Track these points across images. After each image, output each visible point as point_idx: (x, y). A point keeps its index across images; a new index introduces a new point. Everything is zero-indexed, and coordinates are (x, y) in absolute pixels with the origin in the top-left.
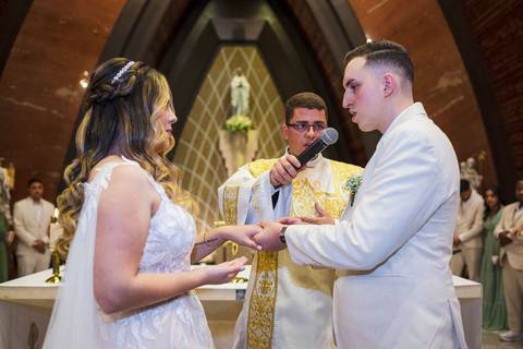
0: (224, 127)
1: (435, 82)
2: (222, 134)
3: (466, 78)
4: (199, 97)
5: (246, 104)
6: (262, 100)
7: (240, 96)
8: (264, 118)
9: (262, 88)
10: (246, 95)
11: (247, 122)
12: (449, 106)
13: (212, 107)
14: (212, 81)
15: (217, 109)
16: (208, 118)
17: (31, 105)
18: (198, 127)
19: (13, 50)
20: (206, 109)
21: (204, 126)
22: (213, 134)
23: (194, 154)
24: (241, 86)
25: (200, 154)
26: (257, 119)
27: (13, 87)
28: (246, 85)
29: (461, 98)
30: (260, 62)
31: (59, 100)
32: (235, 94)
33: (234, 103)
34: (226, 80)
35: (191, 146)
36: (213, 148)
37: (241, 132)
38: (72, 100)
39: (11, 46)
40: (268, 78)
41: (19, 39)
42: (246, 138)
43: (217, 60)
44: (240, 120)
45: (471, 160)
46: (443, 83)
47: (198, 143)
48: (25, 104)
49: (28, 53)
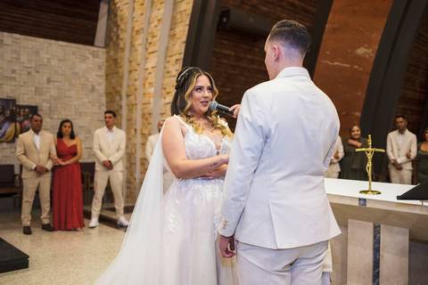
17: (340, 64)
27: (328, 53)
38: (368, 56)
39: (326, 23)
48: (336, 63)
49: (336, 26)
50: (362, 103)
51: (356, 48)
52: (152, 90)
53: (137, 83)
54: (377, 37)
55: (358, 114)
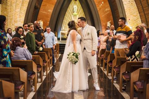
0: (73, 14)
1: (105, 10)
2: (72, 16)
3: (110, 9)
4: (68, 9)
5: (76, 10)
6: (79, 10)
7: (75, 9)
8: (80, 13)
9: (79, 8)
10: (76, 9)
11: (77, 14)
12: (107, 13)
13: (70, 11)
14: (70, 6)
15: (71, 11)
16: (70, 13)
18: (68, 14)
19: (42, 4)
20: (69, 11)
21: (69, 14)
22: (70, 15)
23: (67, 19)
24: (75, 7)
25: (68, 19)
26: (78, 13)
27: (42, 10)
28: (77, 7)
29: (109, 12)
30: (79, 3)
31: (49, 11)
32: (74, 9)
33: (74, 10)
34: (73, 6)
35: (67, 17)
36: (71, 18)
37: (75, 15)
38: (51, 12)
40: (80, 5)
41: (43, 2)
42: (76, 16)
43: (71, 2)
44: (75, 13)
45: (109, 22)
46: (106, 10)
47: (68, 17)
48: (44, 12)
49: (44, 4)
50: (49, 21)
51: (48, 10)
52: (18, 16)
53: (14, 14)
54: (53, 8)
55: (49, 23)
